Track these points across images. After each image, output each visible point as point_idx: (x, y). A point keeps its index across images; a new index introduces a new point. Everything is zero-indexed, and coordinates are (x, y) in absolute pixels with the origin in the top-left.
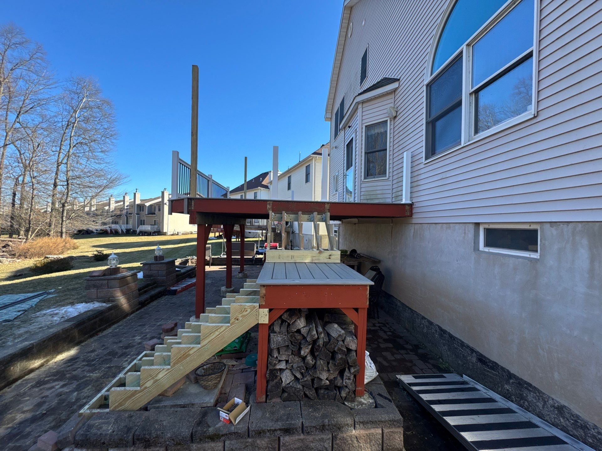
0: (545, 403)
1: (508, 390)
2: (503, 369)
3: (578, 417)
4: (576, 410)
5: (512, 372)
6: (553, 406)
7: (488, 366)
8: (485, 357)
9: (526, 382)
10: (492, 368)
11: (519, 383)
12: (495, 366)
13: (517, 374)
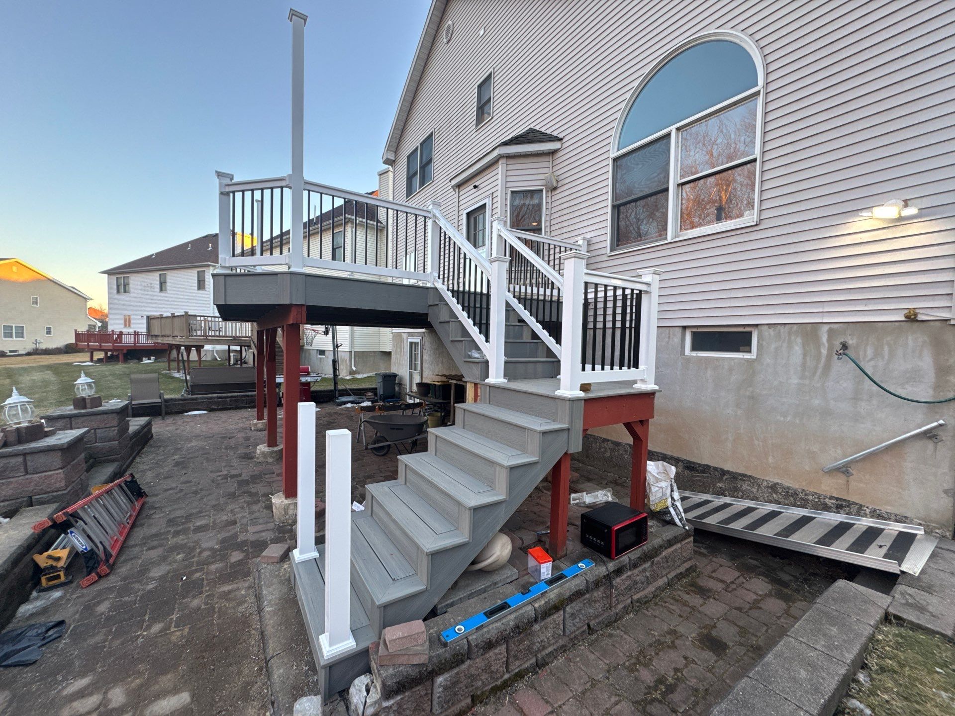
0: (759, 486)
1: (721, 488)
2: (715, 469)
3: (789, 488)
4: (787, 483)
5: (725, 469)
6: (768, 487)
7: (697, 471)
8: (694, 463)
9: (740, 474)
10: (703, 472)
11: (734, 477)
12: (706, 469)
13: (731, 470)
